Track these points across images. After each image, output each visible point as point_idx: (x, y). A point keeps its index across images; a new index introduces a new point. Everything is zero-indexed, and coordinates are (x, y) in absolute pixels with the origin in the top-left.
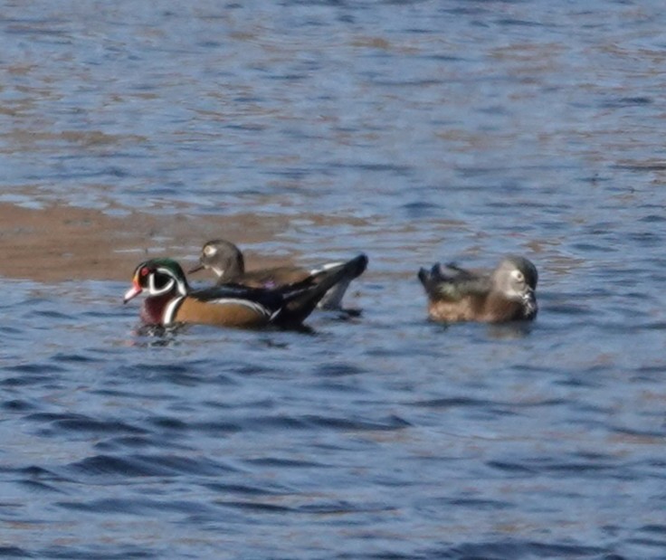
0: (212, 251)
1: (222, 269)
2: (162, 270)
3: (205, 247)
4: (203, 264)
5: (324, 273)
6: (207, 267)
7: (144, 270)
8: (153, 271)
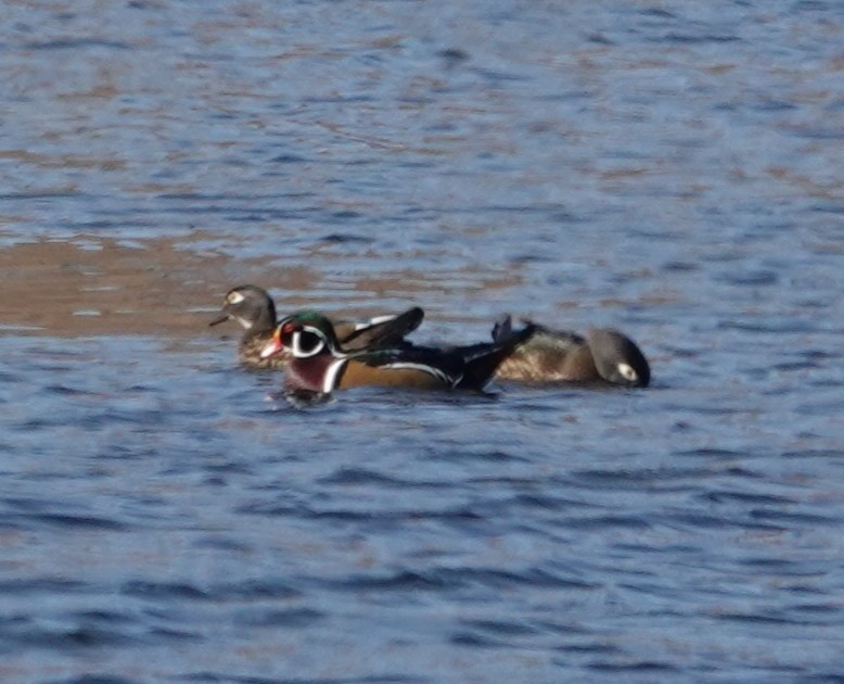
0: (238, 298)
1: (250, 320)
2: (309, 329)
3: (230, 293)
4: (228, 314)
5: (372, 327)
6: (232, 317)
7: (288, 326)
8: (299, 329)
